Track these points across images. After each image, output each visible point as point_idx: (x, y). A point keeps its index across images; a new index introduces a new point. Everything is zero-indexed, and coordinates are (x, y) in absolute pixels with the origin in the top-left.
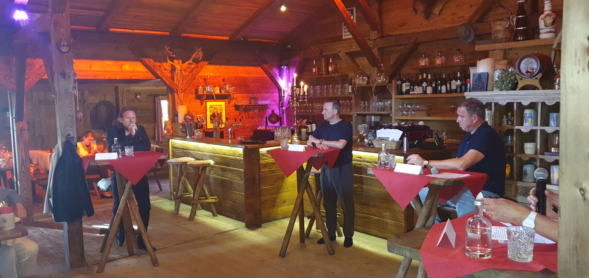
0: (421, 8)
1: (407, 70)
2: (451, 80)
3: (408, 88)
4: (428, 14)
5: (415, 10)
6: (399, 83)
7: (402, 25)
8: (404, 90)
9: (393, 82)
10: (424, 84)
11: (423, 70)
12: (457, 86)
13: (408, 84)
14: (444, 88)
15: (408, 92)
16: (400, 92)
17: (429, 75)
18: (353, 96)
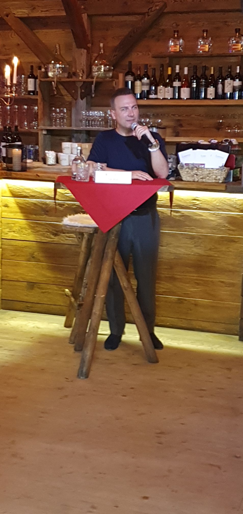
1: (146, 58)
2: (224, 79)
3: (146, 88)
6: (130, 79)
8: (138, 91)
9: (121, 76)
10: (177, 83)
12: (234, 89)
13: (146, 81)
15: (145, 95)
17: (186, 69)
18: (39, 97)
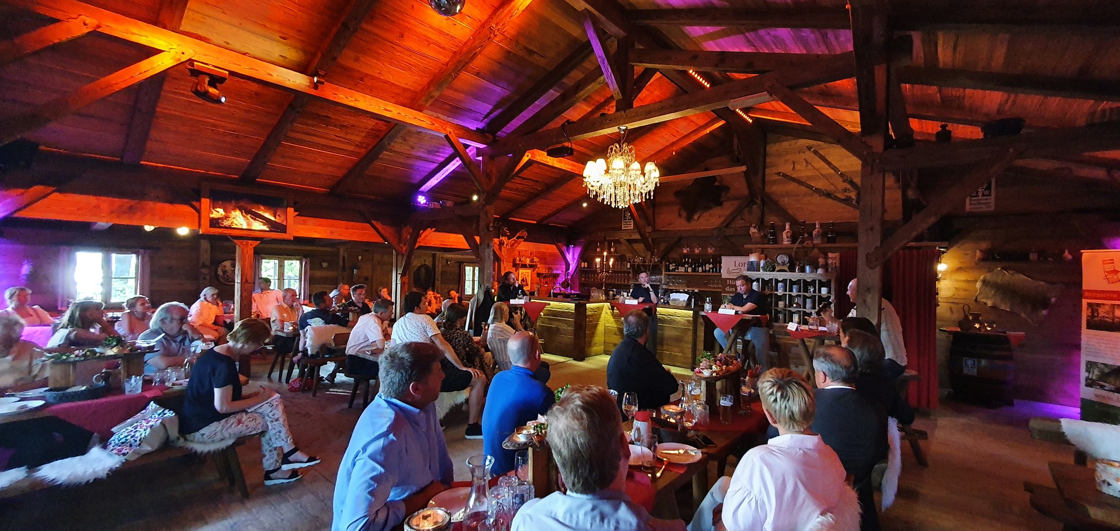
0: (684, 214)
1: (674, 255)
3: (674, 267)
4: (689, 219)
5: (680, 215)
6: (667, 263)
7: (670, 224)
8: (671, 268)
9: (664, 262)
10: (686, 266)
11: (685, 256)
12: (710, 268)
13: (673, 264)
14: (700, 268)
15: (674, 270)
16: (667, 269)
17: (689, 260)
18: (631, 271)
